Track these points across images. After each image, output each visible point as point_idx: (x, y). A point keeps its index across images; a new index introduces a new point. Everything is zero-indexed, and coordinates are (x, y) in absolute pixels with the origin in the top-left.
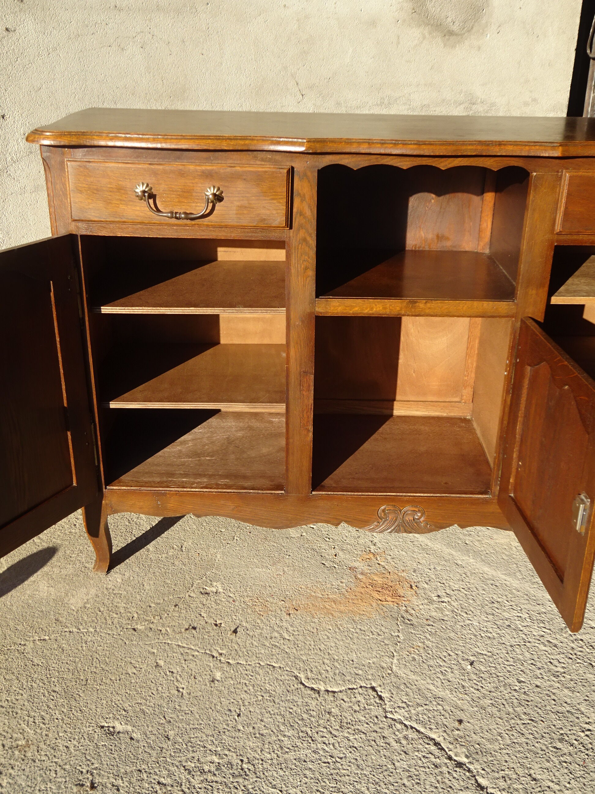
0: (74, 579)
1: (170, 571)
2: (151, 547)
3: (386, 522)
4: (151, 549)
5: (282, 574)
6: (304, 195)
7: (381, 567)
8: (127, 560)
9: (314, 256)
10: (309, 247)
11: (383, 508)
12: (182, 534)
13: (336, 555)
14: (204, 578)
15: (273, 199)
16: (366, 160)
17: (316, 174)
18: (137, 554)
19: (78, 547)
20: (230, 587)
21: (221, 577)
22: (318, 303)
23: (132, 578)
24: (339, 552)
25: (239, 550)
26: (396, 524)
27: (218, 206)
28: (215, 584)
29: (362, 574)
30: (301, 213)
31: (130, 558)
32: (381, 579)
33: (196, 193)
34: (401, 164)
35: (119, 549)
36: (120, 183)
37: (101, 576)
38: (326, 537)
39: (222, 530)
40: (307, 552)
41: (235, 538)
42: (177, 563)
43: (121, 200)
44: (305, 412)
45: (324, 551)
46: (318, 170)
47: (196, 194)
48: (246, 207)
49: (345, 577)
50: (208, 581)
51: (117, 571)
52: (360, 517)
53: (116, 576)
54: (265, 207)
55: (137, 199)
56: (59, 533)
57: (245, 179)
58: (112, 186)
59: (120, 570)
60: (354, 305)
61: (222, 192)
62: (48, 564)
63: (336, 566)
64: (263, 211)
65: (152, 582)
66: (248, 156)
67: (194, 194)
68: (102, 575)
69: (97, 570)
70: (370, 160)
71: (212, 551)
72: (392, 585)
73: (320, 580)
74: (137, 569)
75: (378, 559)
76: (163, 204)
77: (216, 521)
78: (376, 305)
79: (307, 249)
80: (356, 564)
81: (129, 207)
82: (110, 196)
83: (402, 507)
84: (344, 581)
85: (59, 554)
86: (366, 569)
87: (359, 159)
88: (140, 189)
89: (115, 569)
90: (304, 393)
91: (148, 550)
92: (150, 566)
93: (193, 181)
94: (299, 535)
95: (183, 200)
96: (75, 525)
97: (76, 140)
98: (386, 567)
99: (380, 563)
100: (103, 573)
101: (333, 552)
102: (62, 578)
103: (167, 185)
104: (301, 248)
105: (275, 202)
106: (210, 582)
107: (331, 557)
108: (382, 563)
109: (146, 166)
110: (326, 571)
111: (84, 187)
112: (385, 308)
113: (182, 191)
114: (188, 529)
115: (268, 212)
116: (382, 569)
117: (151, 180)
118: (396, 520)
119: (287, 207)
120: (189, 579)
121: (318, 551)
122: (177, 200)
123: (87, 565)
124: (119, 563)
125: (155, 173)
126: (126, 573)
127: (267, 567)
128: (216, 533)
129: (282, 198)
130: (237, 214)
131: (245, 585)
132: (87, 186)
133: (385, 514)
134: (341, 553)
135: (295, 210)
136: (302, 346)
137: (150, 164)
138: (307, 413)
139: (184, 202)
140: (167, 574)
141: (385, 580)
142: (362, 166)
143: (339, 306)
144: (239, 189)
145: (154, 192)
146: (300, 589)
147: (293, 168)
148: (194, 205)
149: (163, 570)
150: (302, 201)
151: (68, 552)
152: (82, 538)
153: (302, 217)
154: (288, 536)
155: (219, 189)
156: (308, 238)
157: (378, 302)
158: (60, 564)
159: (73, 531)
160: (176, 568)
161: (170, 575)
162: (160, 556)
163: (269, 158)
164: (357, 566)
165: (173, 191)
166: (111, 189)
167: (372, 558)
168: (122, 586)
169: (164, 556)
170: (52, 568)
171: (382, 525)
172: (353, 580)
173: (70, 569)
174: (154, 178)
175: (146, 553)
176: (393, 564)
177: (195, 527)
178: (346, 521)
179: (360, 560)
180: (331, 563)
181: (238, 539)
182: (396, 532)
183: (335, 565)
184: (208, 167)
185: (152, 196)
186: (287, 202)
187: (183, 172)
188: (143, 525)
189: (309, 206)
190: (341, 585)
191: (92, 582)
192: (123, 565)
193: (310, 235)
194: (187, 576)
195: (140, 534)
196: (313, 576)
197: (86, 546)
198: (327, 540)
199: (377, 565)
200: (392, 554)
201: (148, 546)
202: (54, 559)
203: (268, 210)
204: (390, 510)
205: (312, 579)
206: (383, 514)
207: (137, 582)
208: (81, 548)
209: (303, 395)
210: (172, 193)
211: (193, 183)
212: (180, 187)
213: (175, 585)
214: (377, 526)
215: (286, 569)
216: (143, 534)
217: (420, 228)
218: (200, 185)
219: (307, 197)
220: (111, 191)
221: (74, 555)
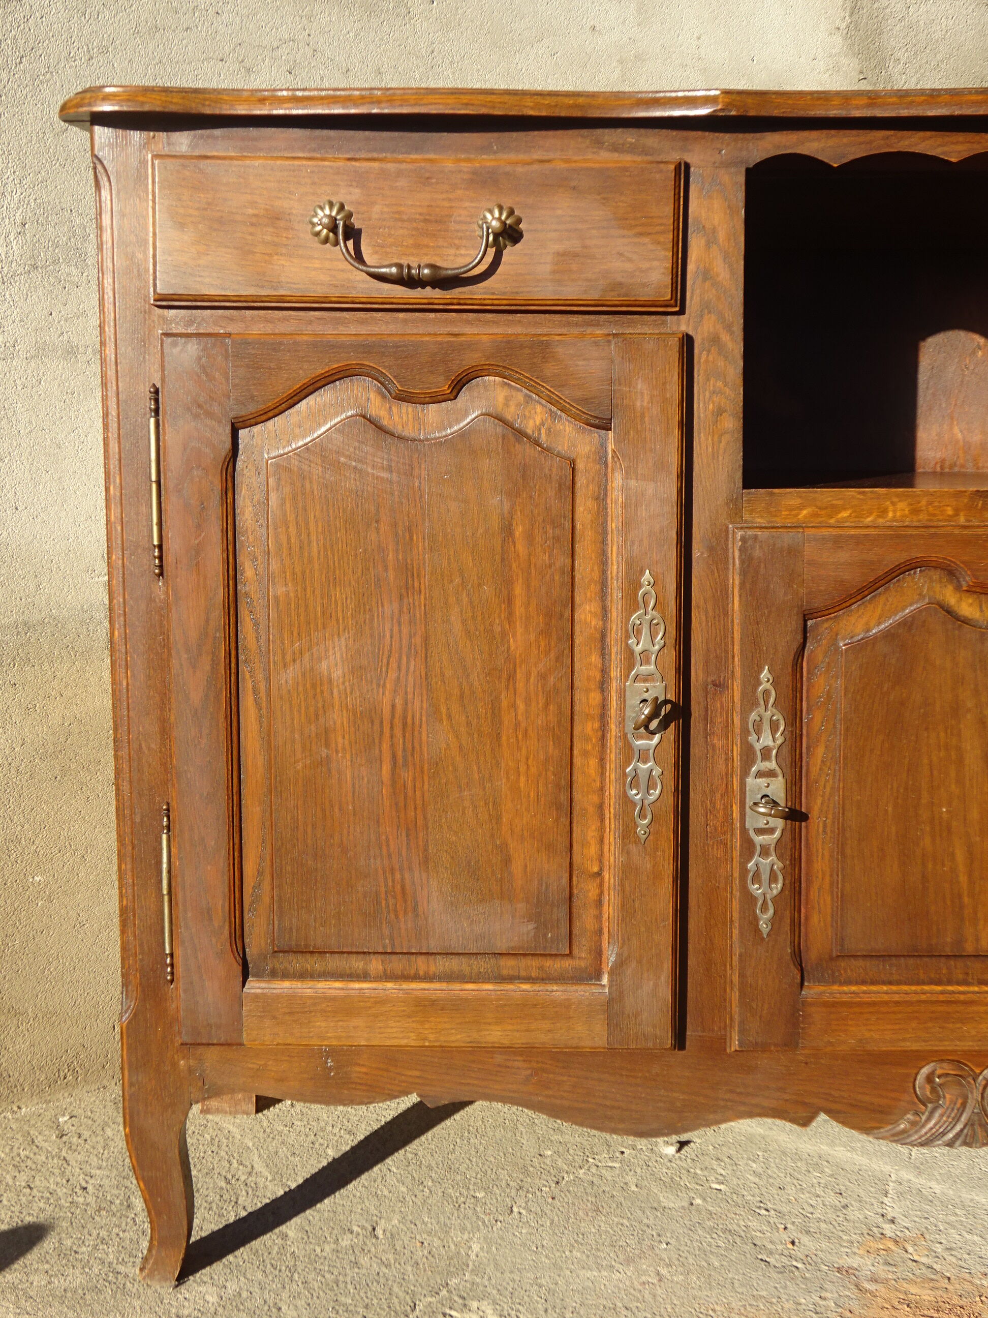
0: (88, 1297)
1: (348, 1279)
2: (291, 1228)
3: (937, 1115)
4: (291, 1234)
5: (655, 1281)
6: (714, 231)
7: (922, 1267)
8: (230, 1257)
9: (739, 381)
10: (726, 357)
11: (925, 1071)
12: (371, 1205)
13: (793, 1243)
14: (444, 1292)
15: (641, 234)
16: (861, 143)
17: (742, 179)
18: (256, 1244)
19: (95, 1233)
20: (518, 1311)
21: (489, 1290)
22: (749, 501)
23: (245, 1294)
24: (800, 1235)
25: (531, 1234)
26: (964, 1118)
27: (510, 253)
28: (474, 1305)
29: (874, 1280)
30: (706, 275)
31: (237, 1253)
32: (930, 1292)
33: (460, 222)
34: (946, 149)
35: (204, 1234)
36: (278, 203)
37: (163, 1291)
38: (760, 1208)
39: (478, 1195)
40: (715, 1236)
41: (515, 1209)
42: (364, 1260)
43: (276, 245)
44: (718, 796)
45: (759, 1234)
46: (748, 170)
47: (458, 227)
48: (576, 255)
49: (828, 1286)
50: (456, 1298)
51: (205, 1279)
52: (867, 1098)
53: (203, 1289)
54: (621, 255)
55: (315, 243)
56: (42, 1205)
57: (574, 188)
58: (256, 212)
59: (212, 1278)
60: (839, 502)
61: (519, 221)
62: (16, 1266)
63: (800, 1265)
64: (617, 265)
65: (301, 1303)
66: (580, 140)
67: (453, 226)
68: (166, 1289)
69: (151, 1275)
70: (871, 142)
71: (456, 1236)
72: (961, 1303)
73: (764, 1293)
74: (259, 1275)
75: (910, 1250)
76: (376, 253)
77: (459, 1177)
78: (893, 504)
79: (721, 363)
80: (854, 1262)
81: (295, 260)
82: (251, 234)
83: (978, 1066)
84: (828, 1295)
85: (48, 1245)
86: (881, 1270)
87: (845, 140)
88: (322, 216)
89: (198, 1275)
90: (716, 741)
91: (285, 1237)
92: (292, 1270)
93: (451, 196)
94: (686, 1204)
95: (426, 241)
96: (85, 1189)
97: (181, 101)
98: (935, 1266)
99: (916, 1258)
100: (168, 1283)
101: (785, 1236)
102: (54, 1296)
103: (387, 206)
104: (707, 361)
105: (646, 240)
106: (460, 1301)
107: (780, 1247)
108: (924, 1260)
109: (341, 164)
110: (775, 1275)
111: (191, 216)
112: (915, 511)
113: (426, 221)
114: (386, 1192)
115: (628, 266)
116: (924, 1270)
117: (351, 196)
118: (964, 1105)
119: (675, 254)
120: (401, 1294)
121: (743, 1234)
122: (411, 241)
123: (121, 1268)
124: (210, 1263)
125: (360, 179)
126: (228, 1284)
127: (612, 1267)
128: (463, 1199)
129: (663, 232)
130: (554, 272)
131: (559, 1306)
132: (196, 213)
133: (933, 1090)
134: (805, 1239)
135: (691, 267)
136: (711, 613)
137: (349, 159)
138: (722, 796)
139: (427, 246)
140: (342, 1285)
141: (940, 1293)
142: (852, 157)
143: (801, 508)
144: (559, 212)
145: (357, 223)
146: (711, 1313)
147: (687, 166)
148: (452, 251)
149: (328, 1276)
150: (708, 245)
151: (68, 1243)
152: (103, 1213)
153: (708, 284)
154: (655, 1205)
155: (511, 213)
156: (725, 337)
157: (898, 496)
158: (47, 1267)
159: (81, 1200)
160: (364, 1271)
161: (350, 1287)
162: (318, 1250)
163: (631, 144)
164: (855, 1266)
165: (403, 221)
166: (254, 220)
167: (893, 1248)
168: (220, 1310)
169: (327, 1248)
170: (27, 1275)
171: (929, 1119)
172: (852, 1292)
173: (76, 1278)
174: (357, 191)
175: (279, 1241)
176: (954, 1260)
177: (404, 1189)
178: (828, 1112)
179: (861, 1252)
180: (784, 1259)
181: (524, 1212)
182: (965, 1143)
183: (795, 1263)
184: (487, 161)
185: (352, 233)
186: (675, 243)
187: (427, 175)
188: (265, 1187)
189: (726, 256)
190: (822, 1303)
191: (137, 1303)
192: (218, 1267)
193: (729, 328)
194: (396, 1289)
195: (259, 1205)
196: (742, 1285)
197: (115, 1230)
198: (763, 1212)
199: (910, 1263)
200: (943, 1241)
201: (283, 1228)
202: (32, 1257)
203: (630, 260)
204: (947, 1075)
205: (740, 1290)
206: (928, 1087)
207: (259, 1301)
208: (103, 1233)
209: (713, 746)
210: (400, 224)
211: (450, 200)
212: (420, 210)
213: (367, 1307)
214: (913, 1124)
215: (664, 1271)
216: (267, 1204)
217: (952, 419)
218: (467, 204)
219: (721, 235)
220: (252, 225)
221: (84, 1249)
